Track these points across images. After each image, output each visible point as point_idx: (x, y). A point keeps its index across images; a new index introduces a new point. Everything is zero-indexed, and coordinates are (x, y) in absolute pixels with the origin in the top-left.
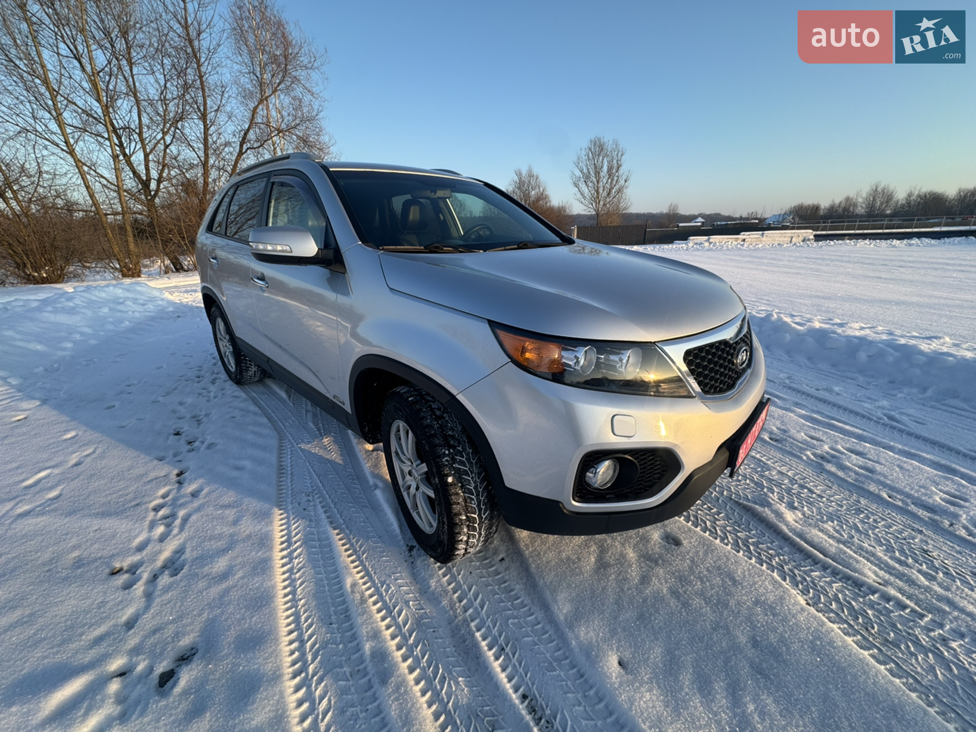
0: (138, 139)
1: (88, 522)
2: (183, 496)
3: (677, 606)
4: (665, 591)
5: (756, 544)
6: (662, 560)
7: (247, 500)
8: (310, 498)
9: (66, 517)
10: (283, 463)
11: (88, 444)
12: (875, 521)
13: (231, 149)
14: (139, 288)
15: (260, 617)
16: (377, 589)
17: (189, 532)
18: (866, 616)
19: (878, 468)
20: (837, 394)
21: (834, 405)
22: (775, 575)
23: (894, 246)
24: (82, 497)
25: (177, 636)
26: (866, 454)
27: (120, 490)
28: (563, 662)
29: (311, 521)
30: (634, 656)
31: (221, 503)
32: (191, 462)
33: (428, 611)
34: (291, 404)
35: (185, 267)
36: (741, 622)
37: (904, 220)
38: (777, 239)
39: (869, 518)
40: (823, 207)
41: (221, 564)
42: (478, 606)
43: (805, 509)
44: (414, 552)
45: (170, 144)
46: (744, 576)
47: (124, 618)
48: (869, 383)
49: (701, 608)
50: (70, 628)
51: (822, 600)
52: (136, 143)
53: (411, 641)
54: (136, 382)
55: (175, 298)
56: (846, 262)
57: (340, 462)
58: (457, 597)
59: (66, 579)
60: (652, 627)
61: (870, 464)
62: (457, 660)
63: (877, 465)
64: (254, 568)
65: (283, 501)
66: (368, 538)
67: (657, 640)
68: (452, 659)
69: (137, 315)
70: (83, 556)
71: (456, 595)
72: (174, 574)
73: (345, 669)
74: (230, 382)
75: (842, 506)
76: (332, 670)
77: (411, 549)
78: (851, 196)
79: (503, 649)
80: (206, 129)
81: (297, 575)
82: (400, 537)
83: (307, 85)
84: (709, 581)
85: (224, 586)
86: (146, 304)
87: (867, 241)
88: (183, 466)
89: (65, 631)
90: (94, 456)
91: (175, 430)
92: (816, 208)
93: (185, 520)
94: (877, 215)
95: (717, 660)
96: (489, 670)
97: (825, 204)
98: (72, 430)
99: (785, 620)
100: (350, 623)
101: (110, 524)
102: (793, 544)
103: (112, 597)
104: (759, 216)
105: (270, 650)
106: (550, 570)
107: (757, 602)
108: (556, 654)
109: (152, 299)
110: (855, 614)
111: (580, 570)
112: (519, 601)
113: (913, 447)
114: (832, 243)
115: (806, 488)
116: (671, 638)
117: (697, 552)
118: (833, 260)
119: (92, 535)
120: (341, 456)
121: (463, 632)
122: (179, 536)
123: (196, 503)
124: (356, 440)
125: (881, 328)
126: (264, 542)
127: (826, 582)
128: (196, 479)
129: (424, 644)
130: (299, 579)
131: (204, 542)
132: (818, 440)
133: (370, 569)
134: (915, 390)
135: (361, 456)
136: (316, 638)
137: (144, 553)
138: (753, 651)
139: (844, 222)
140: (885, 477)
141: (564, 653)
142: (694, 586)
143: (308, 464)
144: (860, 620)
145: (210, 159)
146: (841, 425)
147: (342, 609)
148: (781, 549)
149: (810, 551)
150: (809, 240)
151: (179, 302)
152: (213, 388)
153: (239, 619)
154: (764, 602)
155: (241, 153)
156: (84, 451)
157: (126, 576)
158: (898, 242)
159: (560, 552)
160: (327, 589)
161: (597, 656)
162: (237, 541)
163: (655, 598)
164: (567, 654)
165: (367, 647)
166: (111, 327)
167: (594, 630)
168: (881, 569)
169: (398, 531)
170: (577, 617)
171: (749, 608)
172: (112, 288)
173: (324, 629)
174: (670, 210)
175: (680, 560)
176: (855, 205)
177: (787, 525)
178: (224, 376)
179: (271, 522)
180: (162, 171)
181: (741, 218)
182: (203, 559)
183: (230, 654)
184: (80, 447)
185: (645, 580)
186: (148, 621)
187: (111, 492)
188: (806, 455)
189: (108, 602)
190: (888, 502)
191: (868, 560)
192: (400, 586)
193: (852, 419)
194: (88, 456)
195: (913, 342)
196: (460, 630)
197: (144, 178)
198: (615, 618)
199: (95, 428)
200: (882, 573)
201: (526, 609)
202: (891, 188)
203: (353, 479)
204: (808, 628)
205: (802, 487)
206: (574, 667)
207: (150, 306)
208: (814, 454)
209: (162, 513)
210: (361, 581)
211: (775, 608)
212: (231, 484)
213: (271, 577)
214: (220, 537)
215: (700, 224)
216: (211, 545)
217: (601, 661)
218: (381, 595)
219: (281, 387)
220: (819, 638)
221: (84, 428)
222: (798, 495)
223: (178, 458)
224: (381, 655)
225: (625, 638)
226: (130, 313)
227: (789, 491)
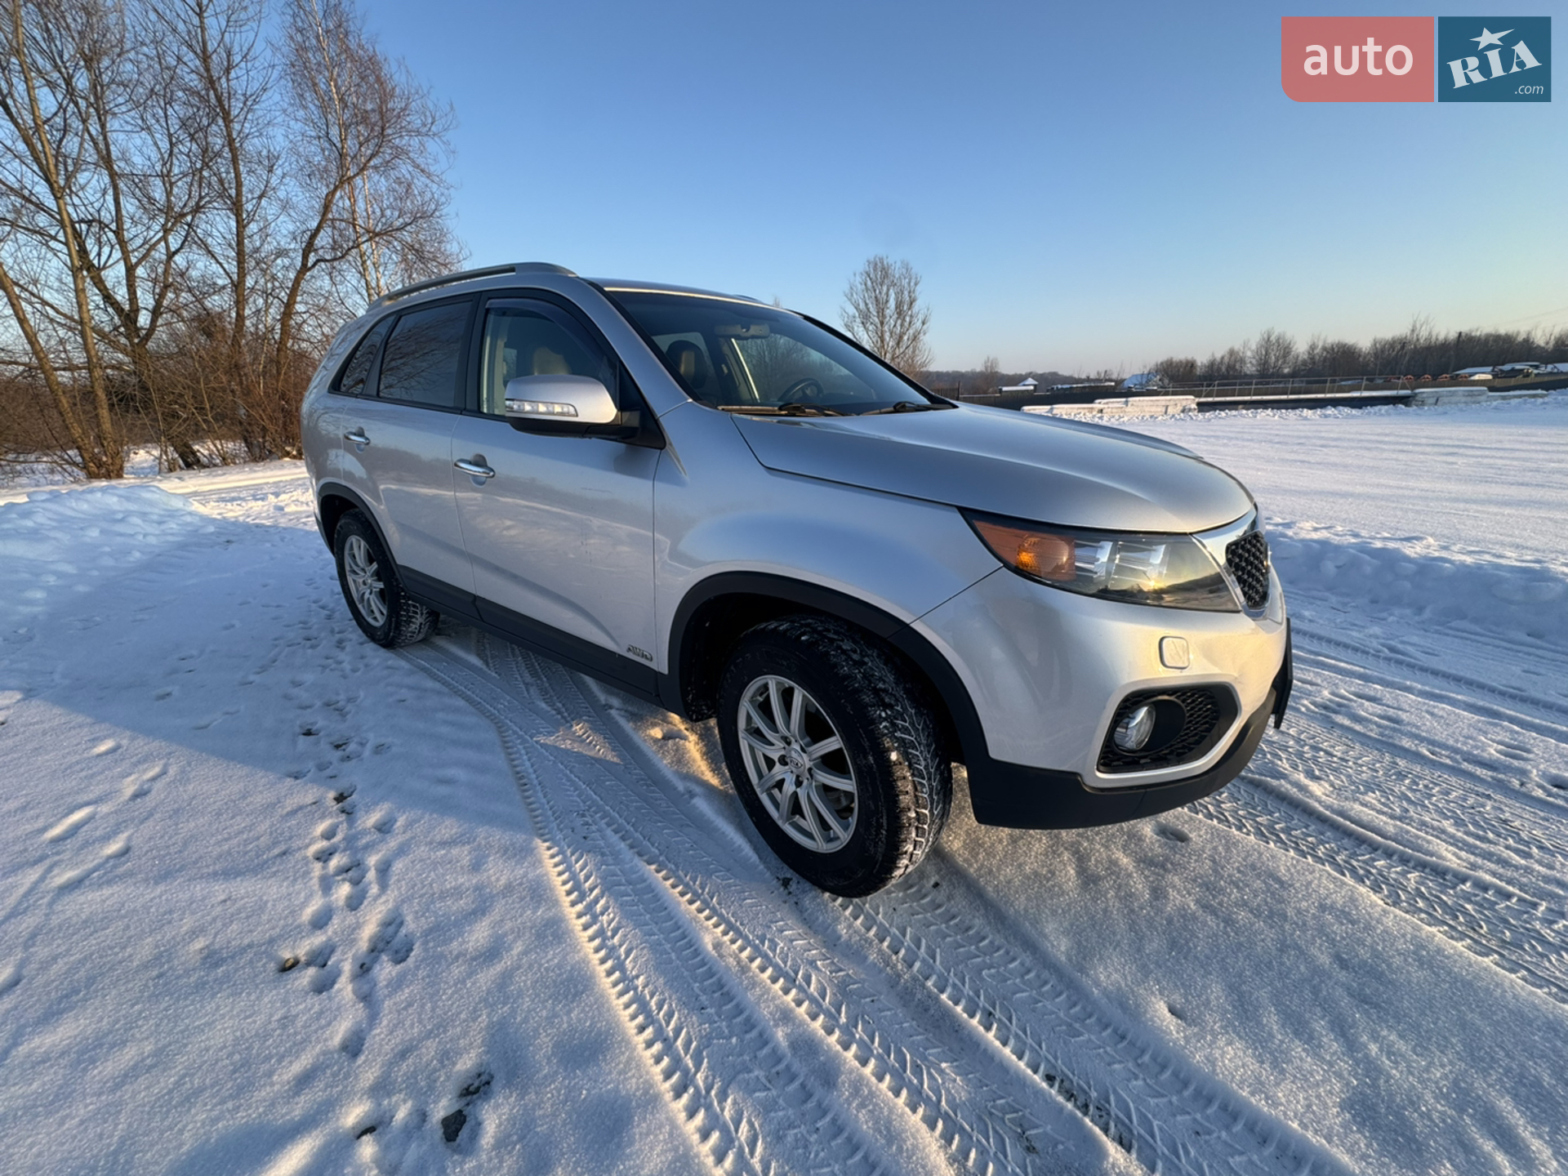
0: (114, 240)
1: (202, 889)
2: (365, 832)
3: (1218, 925)
4: (1192, 905)
5: (1287, 831)
6: (1172, 864)
7: (482, 832)
8: (588, 819)
9: (157, 883)
10: (518, 769)
11: (147, 759)
12: (1426, 786)
13: (287, 261)
14: (146, 495)
15: (583, 1011)
16: (756, 948)
17: (399, 889)
18: (1465, 913)
19: (1404, 716)
20: (1310, 621)
21: (1312, 636)
22: (1328, 868)
23: (1306, 418)
24: (172, 850)
25: (446, 1057)
26: (1380, 699)
27: (241, 832)
28: (1088, 1021)
29: (603, 855)
30: (1187, 1000)
31: (438, 838)
32: (354, 776)
33: (851, 972)
34: (494, 674)
35: (204, 460)
36: (1313, 937)
37: (1308, 382)
38: (1147, 409)
39: (1418, 785)
40: (1199, 364)
41: (479, 935)
42: (926, 957)
43: (1332, 778)
44: (793, 886)
45: (177, 251)
46: (1292, 874)
47: (337, 1040)
48: (1345, 604)
49: (1252, 925)
50: (242, 1066)
51: (1403, 897)
52: (112, 247)
53: (843, 1019)
54: (195, 652)
55: (212, 510)
56: (1248, 440)
57: (615, 760)
58: (888, 947)
59: (201, 986)
60: (1196, 957)
61: (1391, 712)
62: (927, 1039)
63: (1400, 713)
64: (540, 936)
65: (544, 828)
66: (709, 874)
67: (1211, 974)
68: (919, 1038)
69: (152, 540)
70: (217, 946)
71: (886, 944)
72: (400, 957)
73: (756, 1073)
74: (371, 646)
75: (1377, 771)
76: (734, 1077)
77: (786, 883)
78: (1236, 349)
79: (990, 1014)
80: (241, 226)
81: (616, 940)
82: (761, 867)
83: (420, 161)
84: (1248, 886)
85: (499, 968)
86: (164, 522)
87: (1269, 411)
88: (343, 784)
89: (234, 1072)
90: (166, 779)
91: (301, 727)
92: (1191, 365)
93: (384, 870)
94: (1272, 375)
95: (1302, 991)
96: (982, 1047)
97: (1202, 359)
98: (105, 738)
99: (1368, 927)
100: (734, 1003)
101: (245, 888)
102: (1335, 827)
103: (301, 1007)
104: (1114, 377)
105: (623, 1059)
106: (1017, 892)
107: (1322, 908)
108: (1072, 1011)
109: (172, 514)
110: (1452, 912)
111: (1060, 888)
112: (986, 942)
113: (1434, 686)
114: (1223, 414)
115: (1322, 750)
116: (1227, 970)
117: (1215, 848)
118: (1230, 439)
119: (219, 909)
120: (613, 750)
121: (919, 996)
122: (383, 899)
123: (393, 843)
124: (631, 724)
125: (1340, 529)
126: (538, 893)
127: (1397, 872)
128: (376, 804)
129: (865, 1022)
130: (621, 946)
131: (433, 902)
132: (1311, 683)
133: (733, 920)
134: (1408, 611)
135: (650, 750)
136: (688, 1033)
137: (330, 930)
138: (1344, 972)
139: (1235, 384)
140: (1418, 727)
141: (1084, 1008)
142: (1230, 895)
143: (561, 767)
144: (1461, 919)
145: (248, 277)
146: (1333, 662)
147: (711, 985)
148: (1322, 834)
149: (1362, 833)
150: (1190, 410)
151: (219, 517)
152: (345, 657)
153: (547, 1018)
154: (1332, 907)
155: (305, 268)
156: (145, 771)
157: (312, 971)
158: (1310, 412)
159: (1020, 866)
160: (673, 956)
161: (1138, 1006)
162: (492, 897)
163: (1183, 916)
164: (1089, 1009)
165: (780, 1034)
166: (108, 562)
167: (1116, 971)
168: (1461, 849)
169: (754, 858)
170: (1084, 954)
171: (1314, 917)
172: (99, 495)
173: (694, 1018)
174: (986, 368)
175: (1196, 861)
176: (1242, 361)
177: (1320, 802)
178: (355, 634)
179: (540, 861)
180: (162, 295)
181: (1088, 379)
182: (441, 931)
183: (556, 1073)
184: (135, 765)
185: (1158, 893)
186: (383, 1042)
187: (226, 836)
188: (1304, 706)
189: (298, 1015)
190: (1432, 761)
191: (1438, 837)
192: (792, 941)
193: (1342, 653)
194: (154, 779)
195: (1391, 545)
196: (913, 995)
197: (127, 307)
198: (1139, 950)
199: (150, 732)
200: (1463, 854)
201: (1001, 952)
202: (1288, 336)
203: (648, 785)
204: (1404, 936)
205: (1316, 748)
206: (1106, 1026)
207: (172, 525)
208: (1314, 703)
209: (334, 863)
210: (726, 938)
211: (1349, 914)
212: (445, 807)
213: (575, 947)
214: (457, 892)
215: (1032, 388)
216: (449, 907)
217: (1146, 1012)
218: (765, 956)
219: (467, 649)
220: (1424, 947)
221: (128, 733)
222: (1315, 759)
223: (328, 772)
224: (806, 1046)
225: (1164, 976)
226: (141, 537)
227: (1300, 755)
